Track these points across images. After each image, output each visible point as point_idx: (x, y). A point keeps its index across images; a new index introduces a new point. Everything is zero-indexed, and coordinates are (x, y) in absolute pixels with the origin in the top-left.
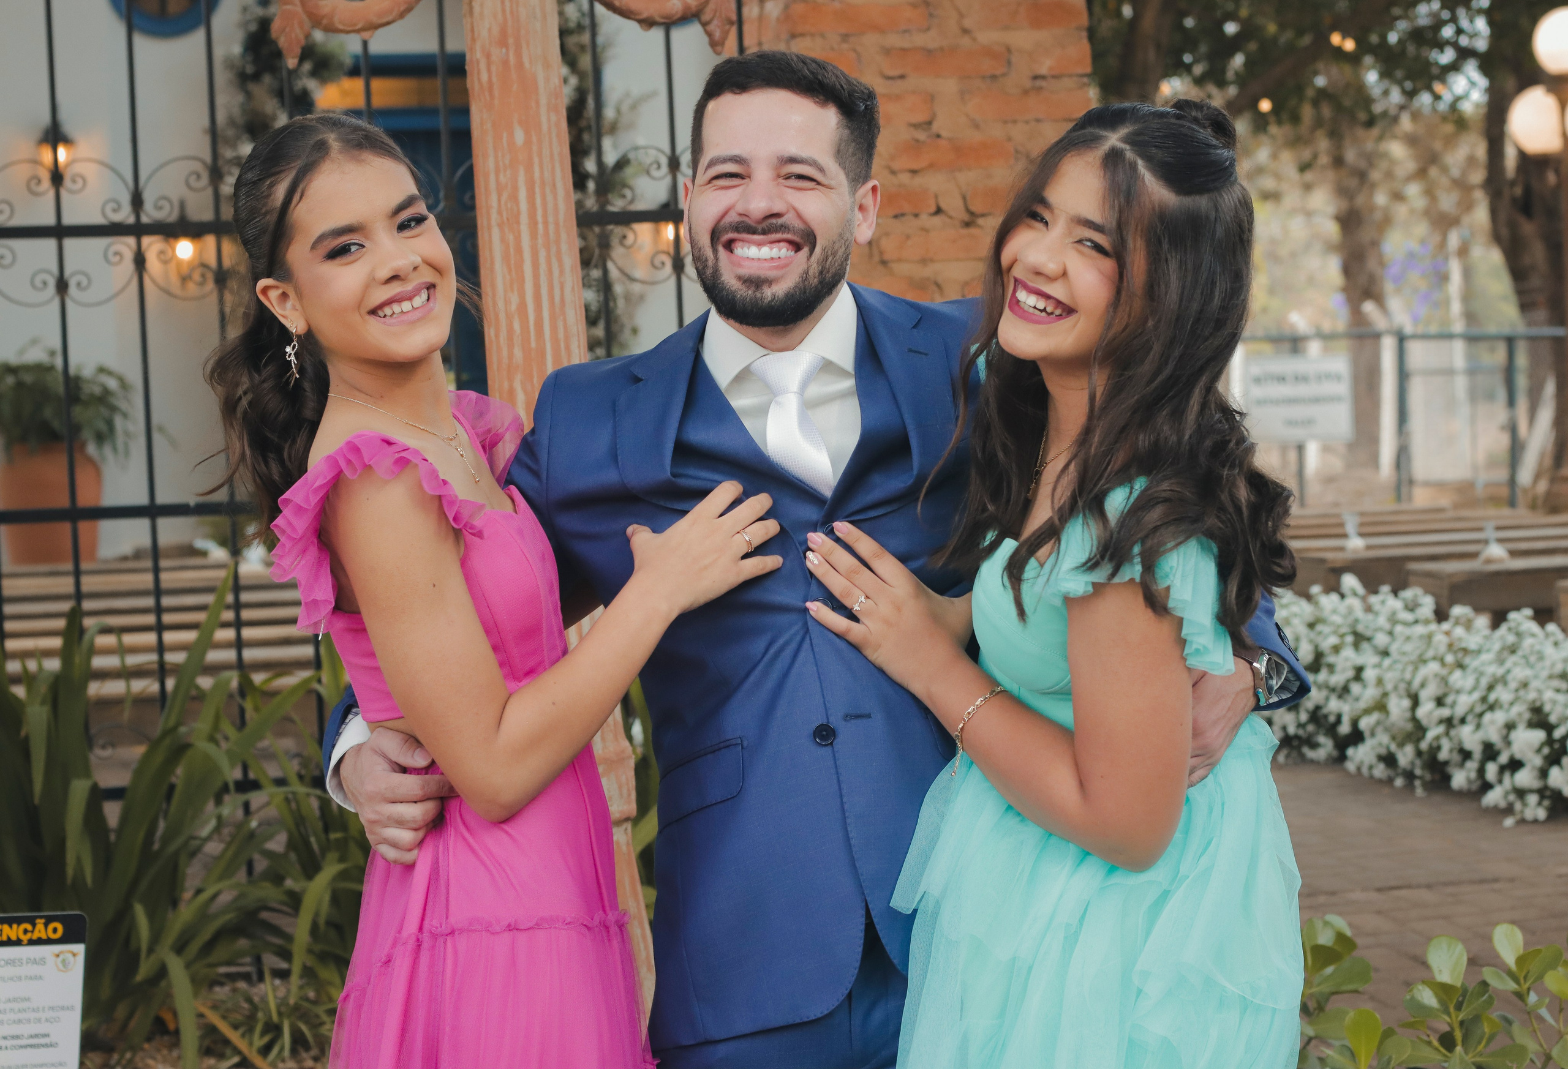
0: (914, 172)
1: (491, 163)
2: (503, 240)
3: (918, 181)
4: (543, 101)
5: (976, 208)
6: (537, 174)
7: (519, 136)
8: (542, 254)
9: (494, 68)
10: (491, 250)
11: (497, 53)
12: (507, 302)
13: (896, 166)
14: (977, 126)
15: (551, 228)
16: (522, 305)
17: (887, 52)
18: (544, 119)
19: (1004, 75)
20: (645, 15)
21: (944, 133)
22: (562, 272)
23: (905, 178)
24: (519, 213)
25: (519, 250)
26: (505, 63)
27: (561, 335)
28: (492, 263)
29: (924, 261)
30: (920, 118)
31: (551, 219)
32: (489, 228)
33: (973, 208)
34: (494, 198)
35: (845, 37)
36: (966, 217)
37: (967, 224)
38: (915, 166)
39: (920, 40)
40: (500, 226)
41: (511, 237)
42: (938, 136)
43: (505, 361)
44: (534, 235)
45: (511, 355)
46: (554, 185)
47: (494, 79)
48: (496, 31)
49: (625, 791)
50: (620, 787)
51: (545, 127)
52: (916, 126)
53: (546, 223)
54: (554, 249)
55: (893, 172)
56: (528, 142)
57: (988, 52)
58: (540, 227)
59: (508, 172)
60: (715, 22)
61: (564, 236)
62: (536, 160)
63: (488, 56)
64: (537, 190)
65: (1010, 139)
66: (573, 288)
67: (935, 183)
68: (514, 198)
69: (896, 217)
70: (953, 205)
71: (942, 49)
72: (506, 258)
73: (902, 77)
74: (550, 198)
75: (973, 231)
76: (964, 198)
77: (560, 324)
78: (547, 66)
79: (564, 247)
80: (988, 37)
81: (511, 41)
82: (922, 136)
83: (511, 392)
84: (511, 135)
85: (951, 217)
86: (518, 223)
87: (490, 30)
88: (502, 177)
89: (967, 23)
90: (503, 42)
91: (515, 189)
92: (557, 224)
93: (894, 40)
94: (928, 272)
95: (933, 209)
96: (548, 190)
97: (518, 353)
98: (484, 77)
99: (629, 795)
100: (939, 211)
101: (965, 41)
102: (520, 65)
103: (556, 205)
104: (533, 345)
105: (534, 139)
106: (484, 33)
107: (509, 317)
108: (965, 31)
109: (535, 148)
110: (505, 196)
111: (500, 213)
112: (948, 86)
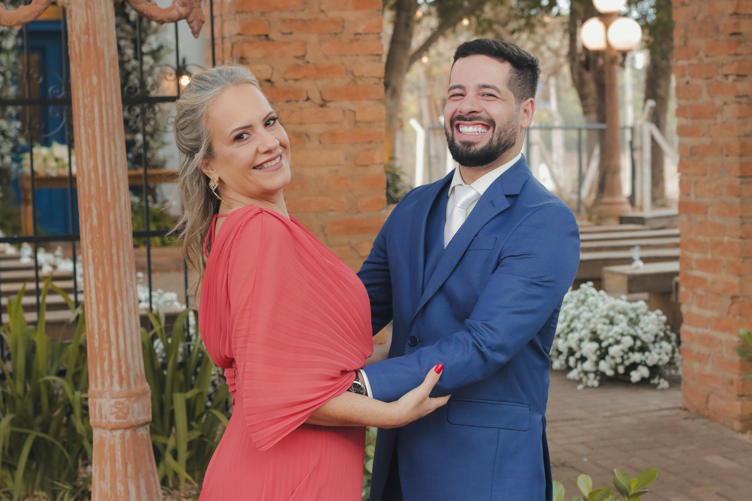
0: (296, 80)
1: (80, 93)
2: (86, 132)
3: (298, 84)
4: (107, 62)
5: (327, 97)
6: (103, 99)
7: (95, 80)
8: (106, 140)
9: (82, 46)
10: (80, 137)
11: (84, 38)
12: (88, 164)
13: (287, 77)
14: (327, 58)
15: (111, 126)
16: (96, 166)
17: (284, 21)
18: (107, 71)
19: (341, 33)
20: (159, 18)
21: (311, 61)
22: (116, 148)
23: (291, 83)
24: (94, 120)
25: (94, 138)
26: (88, 43)
27: (115, 181)
28: (81, 144)
29: (301, 124)
30: (299, 53)
31: (110, 122)
32: (79, 126)
33: (325, 98)
34: (82, 111)
35: (263, 14)
36: (321, 102)
37: (322, 106)
38: (297, 77)
39: (300, 15)
40: (85, 125)
41: (90, 131)
42: (308, 62)
43: (87, 193)
44: (102, 130)
45: (90, 190)
46: (112, 105)
47: (82, 51)
48: (83, 26)
49: (146, 410)
50: (144, 408)
51: (108, 76)
52: (297, 57)
53: (108, 124)
54: (112, 137)
55: (286, 80)
56: (99, 83)
57: (333, 21)
58: (105, 126)
59: (89, 98)
60: (195, 22)
61: (117, 130)
62: (103, 92)
63: (79, 39)
64: (104, 107)
65: (343, 64)
66: (121, 157)
67: (306, 85)
68: (92, 111)
69: (287, 102)
70: (315, 97)
71: (310, 20)
72: (88, 141)
73: (291, 33)
74: (110, 112)
75: (325, 109)
76: (321, 93)
77: (115, 175)
78: (109, 44)
79: (117, 136)
80: (333, 14)
81: (91, 32)
82: (300, 62)
83: (90, 209)
84: (91, 79)
85: (314, 102)
86: (94, 124)
87: (80, 26)
88: (86, 101)
89: (323, 7)
90: (87, 32)
91: (93, 106)
92: (113, 125)
93: (287, 15)
94: (302, 129)
95: (305, 98)
96: (109, 107)
97: (93, 190)
98: (77, 50)
99: (148, 411)
100: (308, 99)
101: (322, 16)
102: (96, 44)
103: (113, 115)
104: (101, 185)
105: (102, 81)
106: (77, 28)
107: (89, 172)
108: (322, 11)
109: (103, 86)
110: (87, 110)
111: (84, 118)
112: (313, 38)
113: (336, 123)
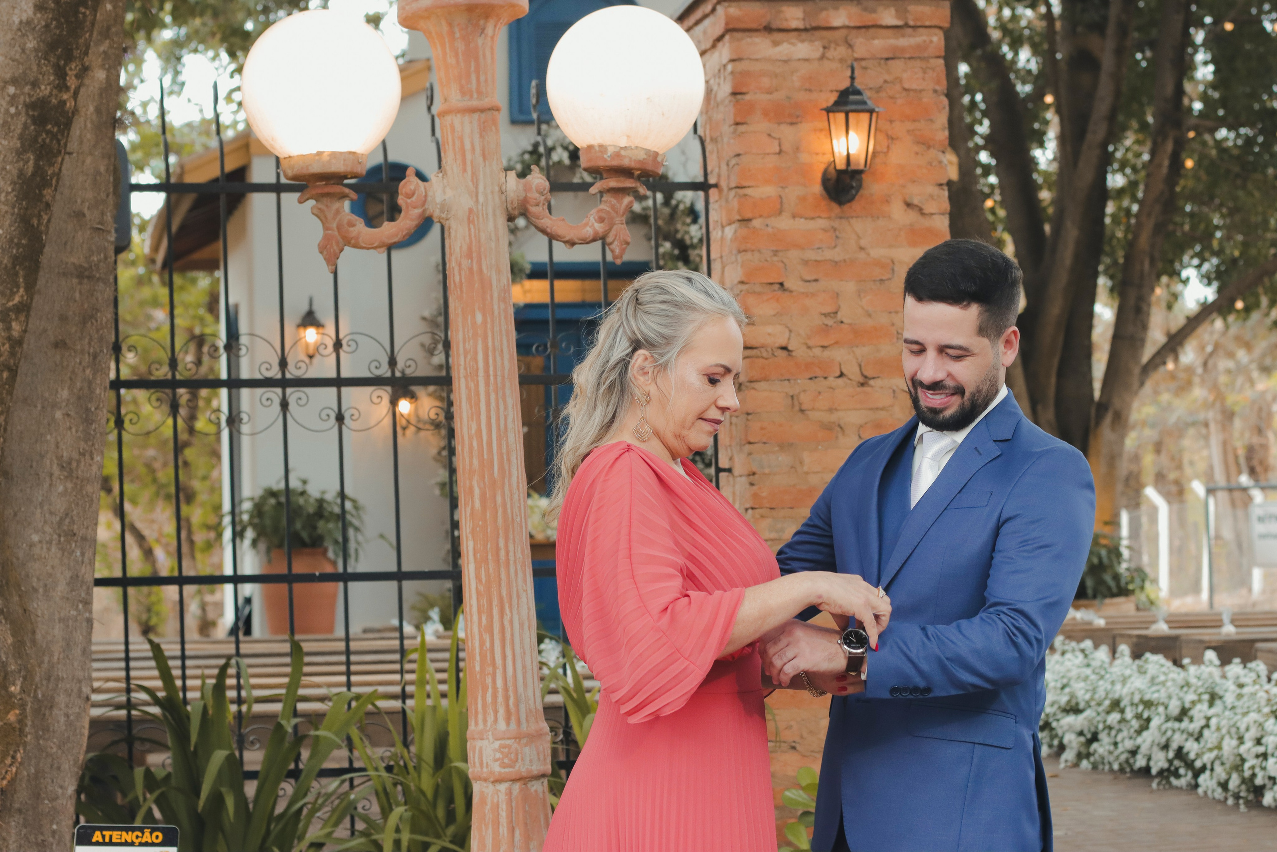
0: (824, 347)
1: (461, 335)
2: (467, 387)
3: (827, 353)
4: (496, 295)
5: (868, 373)
6: (490, 344)
7: (479, 318)
8: (493, 397)
9: (463, 273)
10: (460, 393)
11: (465, 263)
12: (469, 428)
13: (811, 343)
14: (869, 315)
15: (499, 379)
16: (479, 430)
17: (806, 262)
18: (496, 307)
19: (889, 279)
20: (567, 238)
21: (845, 320)
22: (506, 409)
23: (817, 351)
24: (477, 369)
25: (478, 394)
26: (471, 269)
27: (504, 451)
28: (460, 402)
29: (831, 410)
30: (828, 309)
31: (499, 373)
32: (459, 378)
33: (866, 373)
34: (462, 358)
35: (775, 253)
36: (862, 380)
37: (862, 385)
38: (826, 344)
39: (829, 254)
40: (466, 377)
41: (472, 385)
42: (842, 322)
43: (468, 467)
44: (487, 384)
45: (471, 463)
46: (502, 350)
47: (463, 280)
48: (465, 248)
49: (542, 757)
50: (538, 754)
51: (496, 312)
52: (825, 315)
53: (495, 376)
54: (500, 394)
55: (809, 347)
56: (485, 322)
57: (878, 263)
58: (492, 378)
59: (471, 342)
60: (616, 243)
61: (508, 384)
62: (490, 334)
63: (460, 265)
64: (490, 354)
65: (893, 325)
66: (514, 419)
67: (839, 355)
68: (475, 359)
69: (811, 379)
70: (853, 371)
71: (845, 261)
72: (469, 398)
73: (816, 280)
74: (498, 359)
75: (866, 389)
76: (860, 366)
77: (504, 443)
78: (499, 272)
79: (508, 392)
80: (877, 253)
81: (474, 255)
82: (830, 322)
83: (471, 488)
84: (474, 316)
85: (850, 379)
86: (477, 376)
87: (461, 247)
88: (467, 346)
89: (863, 243)
90: (469, 256)
91: (476, 353)
92: (503, 377)
93: (811, 255)
94: (833, 417)
95: (838, 373)
96: (497, 353)
97: (475, 462)
98: (457, 279)
99: (545, 759)
100: (842, 375)
101: (862, 256)
102: (481, 270)
103: (503, 363)
104: (485, 456)
105: (489, 320)
106: (458, 250)
107: (471, 438)
108: (862, 249)
109: (489, 326)
110: (469, 357)
111: (465, 369)
112: (849, 287)
113: (883, 409)
